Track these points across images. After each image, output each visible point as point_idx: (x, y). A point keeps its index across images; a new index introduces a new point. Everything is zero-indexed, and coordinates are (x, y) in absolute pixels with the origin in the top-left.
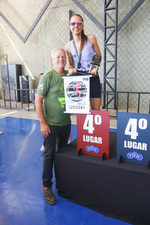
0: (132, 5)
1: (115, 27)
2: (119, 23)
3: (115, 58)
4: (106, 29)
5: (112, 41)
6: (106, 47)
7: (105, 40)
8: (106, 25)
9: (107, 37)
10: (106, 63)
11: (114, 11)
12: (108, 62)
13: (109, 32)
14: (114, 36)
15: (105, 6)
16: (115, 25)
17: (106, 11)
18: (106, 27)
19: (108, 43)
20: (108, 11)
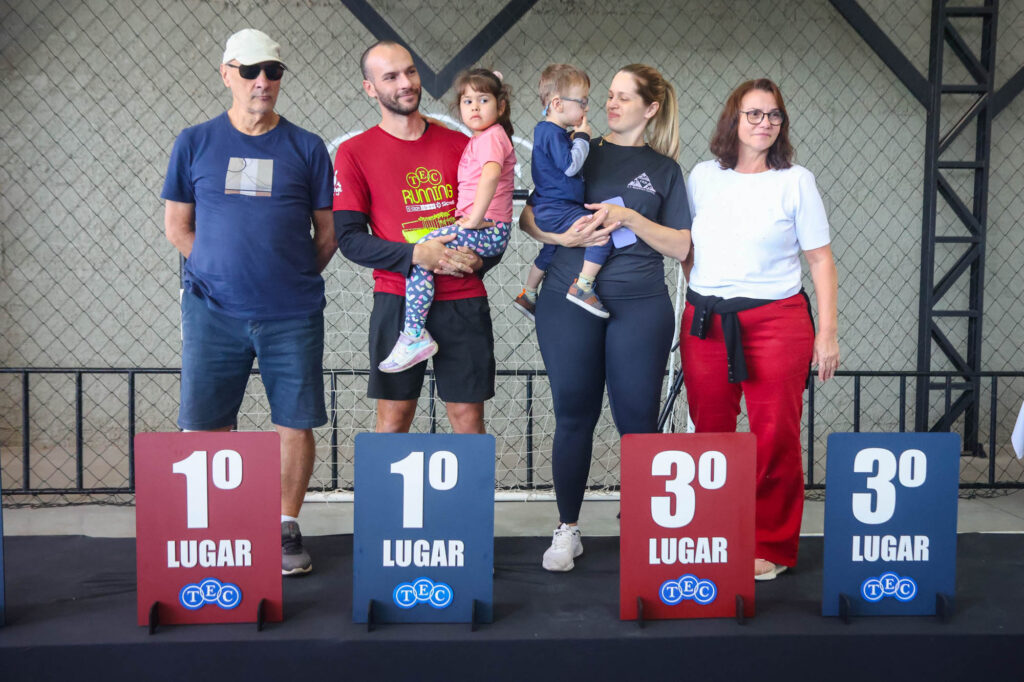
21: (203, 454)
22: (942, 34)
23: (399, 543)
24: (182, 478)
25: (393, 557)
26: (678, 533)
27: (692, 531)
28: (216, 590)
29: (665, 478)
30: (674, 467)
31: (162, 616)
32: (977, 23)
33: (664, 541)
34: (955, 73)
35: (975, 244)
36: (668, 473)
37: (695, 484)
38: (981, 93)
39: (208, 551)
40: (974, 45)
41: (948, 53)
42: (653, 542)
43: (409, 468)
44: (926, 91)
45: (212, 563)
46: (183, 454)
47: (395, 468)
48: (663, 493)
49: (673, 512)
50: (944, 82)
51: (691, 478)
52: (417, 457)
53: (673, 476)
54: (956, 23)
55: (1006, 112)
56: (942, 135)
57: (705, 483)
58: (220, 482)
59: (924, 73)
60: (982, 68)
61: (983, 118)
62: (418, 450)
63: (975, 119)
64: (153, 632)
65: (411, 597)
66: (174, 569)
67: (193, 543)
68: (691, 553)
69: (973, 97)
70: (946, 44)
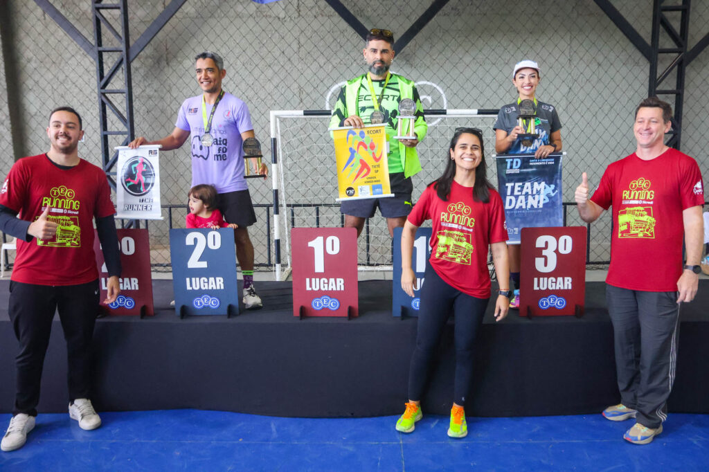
1: (121, 51)
2: (131, 43)
3: (129, 124)
4: (100, 54)
5: (118, 83)
6: (103, 97)
7: (101, 77)
8: (99, 43)
9: (106, 72)
10: (109, 136)
11: (117, 12)
12: (112, 133)
13: (110, 61)
14: (121, 75)
16: (122, 47)
17: (98, 9)
18: (100, 49)
19: (109, 87)
20: (102, 11)
21: (322, 238)
22: (659, 21)
24: (312, 249)
26: (548, 275)
27: (555, 274)
28: (328, 301)
29: (541, 249)
30: (547, 243)
31: (304, 312)
32: (679, 14)
33: (541, 279)
34: (666, 42)
35: (674, 135)
36: (543, 246)
37: (557, 251)
38: (680, 53)
39: (324, 283)
40: (676, 26)
41: (662, 31)
42: (536, 279)
44: (650, 52)
45: (326, 289)
46: (313, 238)
48: (540, 256)
49: (546, 265)
50: (659, 47)
51: (555, 249)
53: (546, 247)
54: (668, 14)
55: (695, 62)
56: (658, 76)
57: (562, 251)
58: (329, 251)
59: (649, 41)
60: (680, 39)
61: (681, 66)
63: (677, 67)
64: (301, 319)
66: (308, 291)
67: (318, 280)
68: (554, 284)
69: (675, 55)
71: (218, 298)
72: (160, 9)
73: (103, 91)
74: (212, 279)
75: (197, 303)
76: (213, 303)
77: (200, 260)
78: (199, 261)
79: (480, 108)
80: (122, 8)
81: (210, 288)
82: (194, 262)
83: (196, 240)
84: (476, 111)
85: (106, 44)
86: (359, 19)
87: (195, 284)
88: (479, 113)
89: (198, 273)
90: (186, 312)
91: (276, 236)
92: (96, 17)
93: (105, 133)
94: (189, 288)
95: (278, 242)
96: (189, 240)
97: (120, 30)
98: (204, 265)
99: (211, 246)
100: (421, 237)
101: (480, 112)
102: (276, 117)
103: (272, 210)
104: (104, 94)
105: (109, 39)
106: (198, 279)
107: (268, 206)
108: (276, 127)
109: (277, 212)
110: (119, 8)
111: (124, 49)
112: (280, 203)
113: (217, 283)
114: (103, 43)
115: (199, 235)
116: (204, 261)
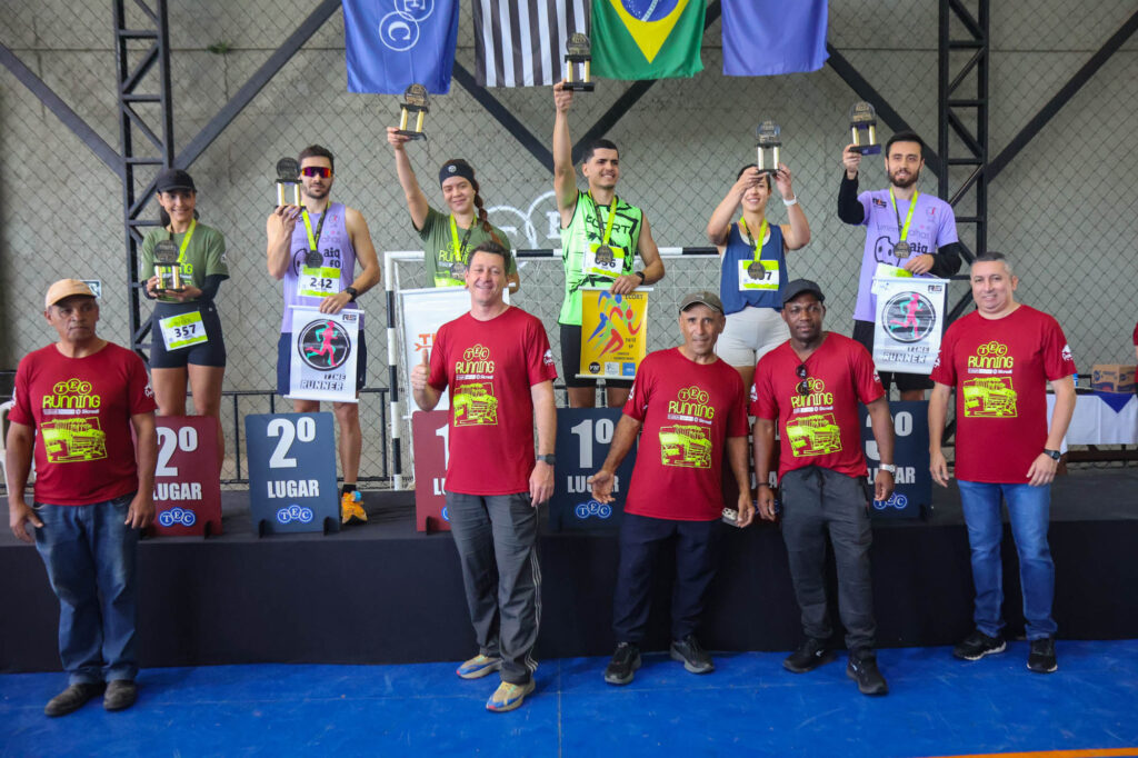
0: (226, 93)
1: (161, 163)
2: (177, 152)
4: (129, 167)
6: (132, 231)
7: (130, 200)
8: (128, 152)
9: (138, 195)
11: (158, 108)
13: (143, 178)
15: (119, 89)
16: (163, 157)
17: (127, 102)
18: (130, 160)
19: (141, 217)
20: (132, 105)
22: (947, 120)
23: (578, 478)
25: (574, 487)
31: (432, 525)
32: (974, 110)
34: (958, 149)
38: (979, 164)
40: (972, 127)
41: (952, 134)
43: (583, 430)
44: (937, 164)
46: (441, 424)
47: (574, 430)
50: (951, 156)
52: (587, 423)
54: (956, 111)
55: (1000, 177)
59: (934, 148)
60: (978, 145)
61: (982, 181)
62: (588, 418)
63: (975, 185)
64: (428, 534)
65: (586, 512)
66: (438, 497)
69: (974, 167)
70: (950, 127)
71: (312, 510)
72: (222, 102)
73: (132, 222)
74: (302, 483)
75: (282, 517)
76: (303, 515)
77: (288, 456)
78: (286, 457)
79: (686, 246)
80: (164, 101)
81: (300, 495)
82: (278, 460)
83: (281, 430)
84: (680, 250)
85: (138, 155)
86: (518, 117)
87: (279, 490)
88: (684, 253)
89: (284, 474)
90: (266, 528)
91: (394, 433)
92: (125, 114)
93: (135, 285)
94: (271, 495)
95: (397, 442)
96: (272, 430)
97: (160, 132)
98: (292, 463)
99: (302, 438)
100: (586, 421)
101: (686, 252)
102: (394, 260)
103: (388, 396)
104: (133, 227)
105: (143, 146)
106: (283, 483)
107: (383, 392)
108: (393, 277)
109: (395, 398)
110: (158, 101)
111: (166, 161)
112: (399, 386)
113: (310, 488)
114: (133, 152)
115: (286, 424)
116: (292, 457)
